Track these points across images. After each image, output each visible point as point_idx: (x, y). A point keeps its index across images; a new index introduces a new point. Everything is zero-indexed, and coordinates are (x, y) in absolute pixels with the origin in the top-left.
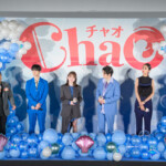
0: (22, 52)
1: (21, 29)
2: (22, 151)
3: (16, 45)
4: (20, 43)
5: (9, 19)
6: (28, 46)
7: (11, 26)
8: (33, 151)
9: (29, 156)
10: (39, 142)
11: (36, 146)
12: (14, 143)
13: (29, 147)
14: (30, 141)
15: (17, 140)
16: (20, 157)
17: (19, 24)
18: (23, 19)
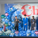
0: (22, 12)
2: (22, 34)
3: (21, 10)
4: (21, 9)
5: (19, 4)
6: (23, 10)
8: (25, 35)
9: (24, 35)
10: (26, 32)
11: (25, 33)
12: (20, 32)
13: (24, 33)
14: (24, 32)
17: (21, 5)
18: (22, 4)
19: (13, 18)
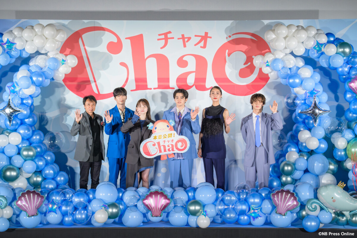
0: (63, 71)
1: (62, 37)
2: (65, 214)
3: (55, 60)
5: (45, 22)
6: (72, 61)
7: (48, 32)
9: (75, 221)
10: (89, 201)
11: (85, 208)
12: (53, 203)
13: (76, 209)
14: (76, 200)
15: (57, 198)
16: (62, 223)
17: (59, 29)
18: (66, 22)
19: (8, 111)
